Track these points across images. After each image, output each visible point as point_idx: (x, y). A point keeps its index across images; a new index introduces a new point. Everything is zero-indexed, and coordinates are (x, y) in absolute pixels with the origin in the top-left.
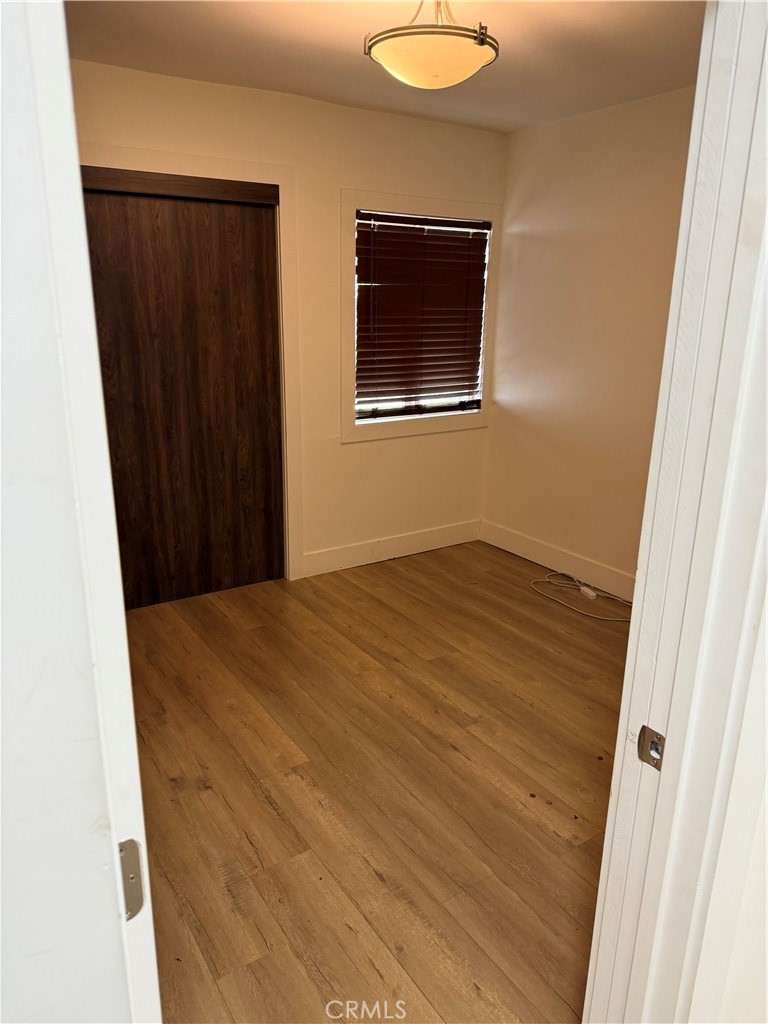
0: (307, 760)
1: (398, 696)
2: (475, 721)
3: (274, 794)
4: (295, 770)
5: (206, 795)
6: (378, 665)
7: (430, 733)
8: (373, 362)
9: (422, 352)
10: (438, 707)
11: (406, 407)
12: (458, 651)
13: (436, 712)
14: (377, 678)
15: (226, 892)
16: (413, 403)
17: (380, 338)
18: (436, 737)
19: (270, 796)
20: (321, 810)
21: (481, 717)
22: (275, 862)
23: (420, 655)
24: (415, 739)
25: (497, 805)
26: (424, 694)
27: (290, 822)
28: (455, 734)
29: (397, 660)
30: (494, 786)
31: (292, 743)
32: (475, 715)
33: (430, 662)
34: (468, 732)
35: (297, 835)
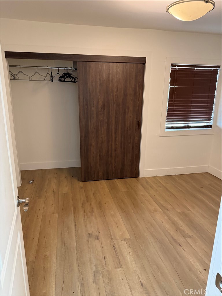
0: (130, 238)
1: (165, 222)
2: (190, 237)
3: (116, 246)
4: (125, 240)
5: (97, 241)
6: (161, 210)
7: (172, 238)
8: (173, 111)
9: (191, 108)
10: (178, 229)
11: (184, 126)
12: (190, 210)
13: (176, 231)
14: (159, 215)
15: (93, 275)
16: (187, 125)
17: (176, 103)
18: (174, 240)
19: (115, 246)
20: (129, 255)
21: (192, 236)
22: (110, 269)
23: (176, 209)
24: (166, 238)
25: (190, 270)
26: (174, 223)
27: (118, 257)
28: (181, 240)
29: (167, 210)
30: (191, 262)
31: (126, 231)
32: (190, 235)
33: (179, 212)
34: (186, 240)
35: (119, 262)
